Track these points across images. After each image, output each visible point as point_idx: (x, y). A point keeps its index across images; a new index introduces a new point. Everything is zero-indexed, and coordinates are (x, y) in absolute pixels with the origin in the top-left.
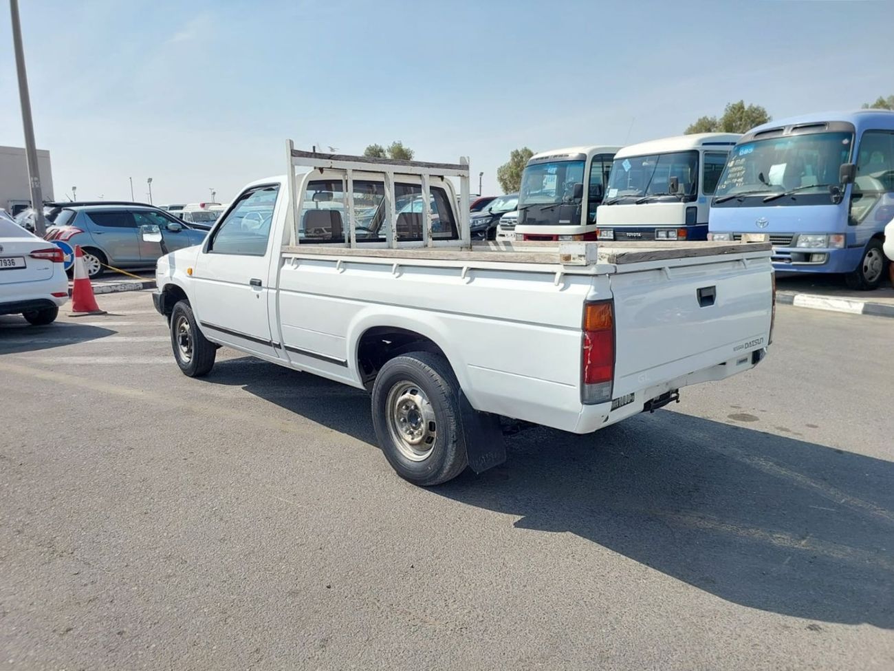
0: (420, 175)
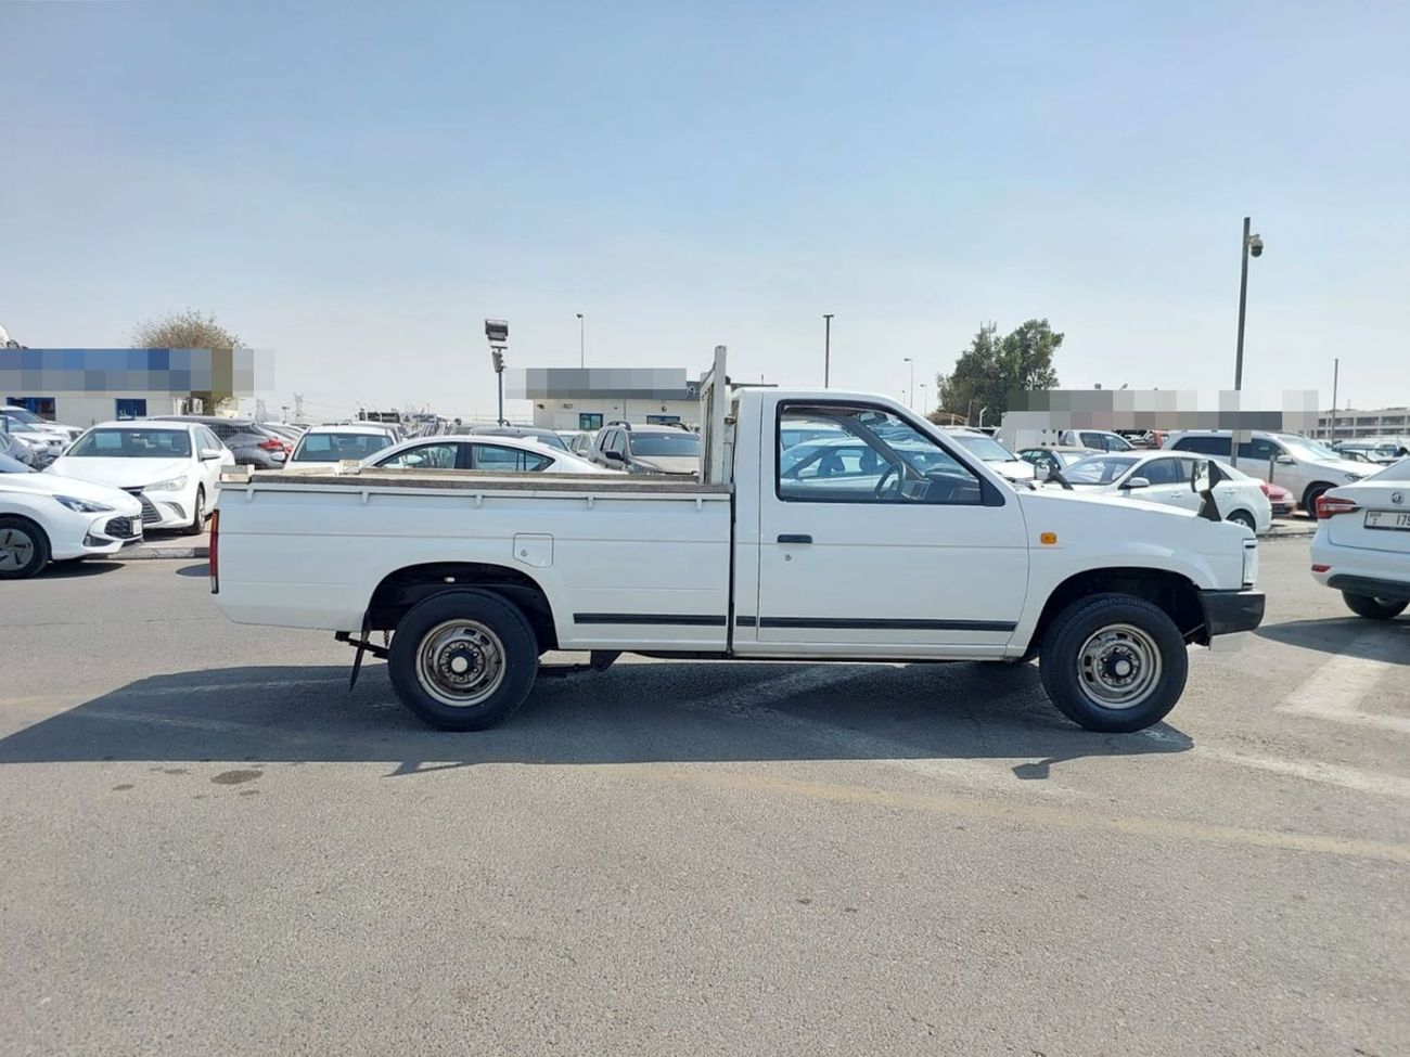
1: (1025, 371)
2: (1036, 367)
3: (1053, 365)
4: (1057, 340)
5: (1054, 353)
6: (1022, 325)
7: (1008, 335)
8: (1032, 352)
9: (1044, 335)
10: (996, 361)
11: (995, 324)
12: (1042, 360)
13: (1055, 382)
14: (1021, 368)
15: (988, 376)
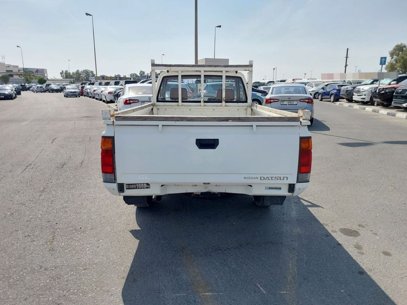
0: (222, 71)
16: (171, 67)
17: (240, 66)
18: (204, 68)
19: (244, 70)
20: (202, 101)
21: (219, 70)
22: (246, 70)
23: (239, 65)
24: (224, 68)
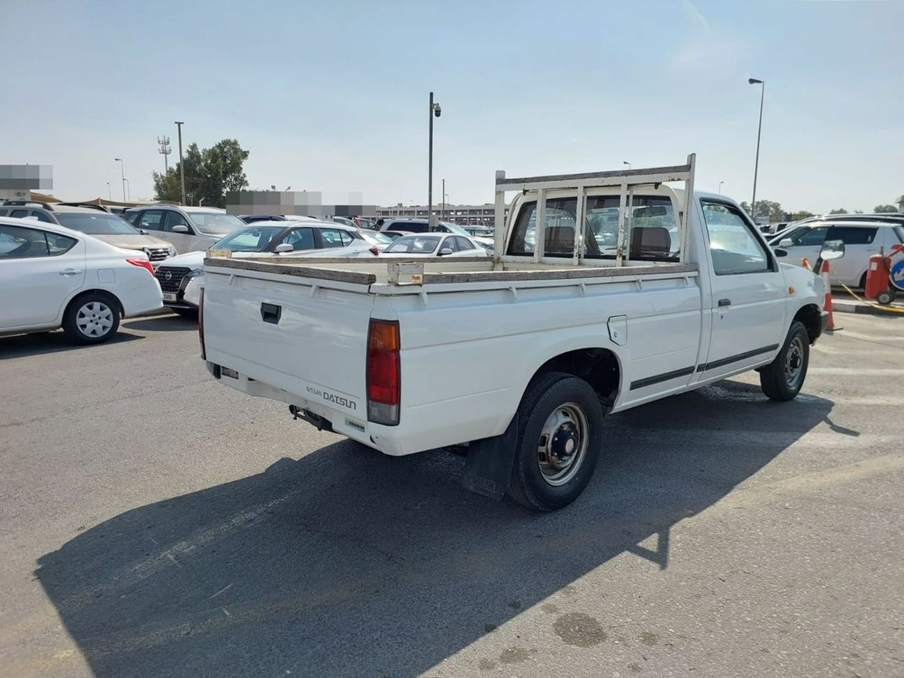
0: (620, 186)
1: (226, 174)
2: (232, 172)
3: (244, 171)
4: (245, 155)
5: (243, 163)
6: (220, 142)
7: (211, 148)
8: (229, 161)
9: (236, 151)
10: (205, 165)
11: (169, 138)
12: (236, 167)
13: (246, 183)
14: (223, 172)
15: (199, 175)
16: (526, 184)
17: (659, 171)
18: (583, 180)
19: (669, 181)
20: (575, 255)
21: (613, 184)
22: (673, 180)
23: (658, 169)
24: (625, 177)
